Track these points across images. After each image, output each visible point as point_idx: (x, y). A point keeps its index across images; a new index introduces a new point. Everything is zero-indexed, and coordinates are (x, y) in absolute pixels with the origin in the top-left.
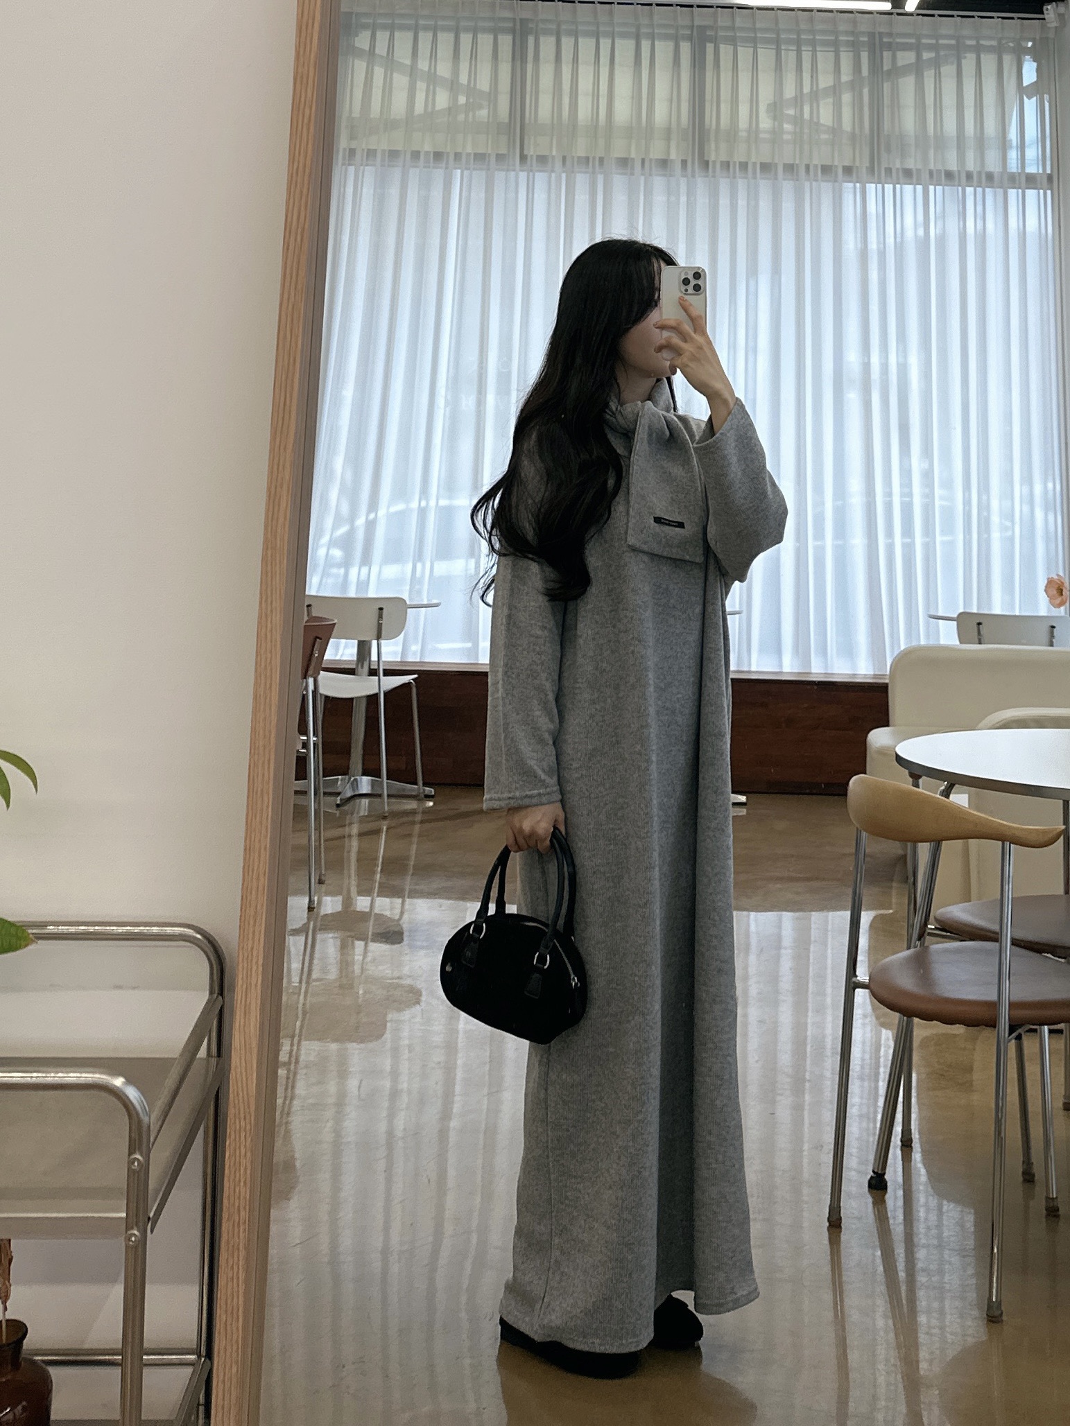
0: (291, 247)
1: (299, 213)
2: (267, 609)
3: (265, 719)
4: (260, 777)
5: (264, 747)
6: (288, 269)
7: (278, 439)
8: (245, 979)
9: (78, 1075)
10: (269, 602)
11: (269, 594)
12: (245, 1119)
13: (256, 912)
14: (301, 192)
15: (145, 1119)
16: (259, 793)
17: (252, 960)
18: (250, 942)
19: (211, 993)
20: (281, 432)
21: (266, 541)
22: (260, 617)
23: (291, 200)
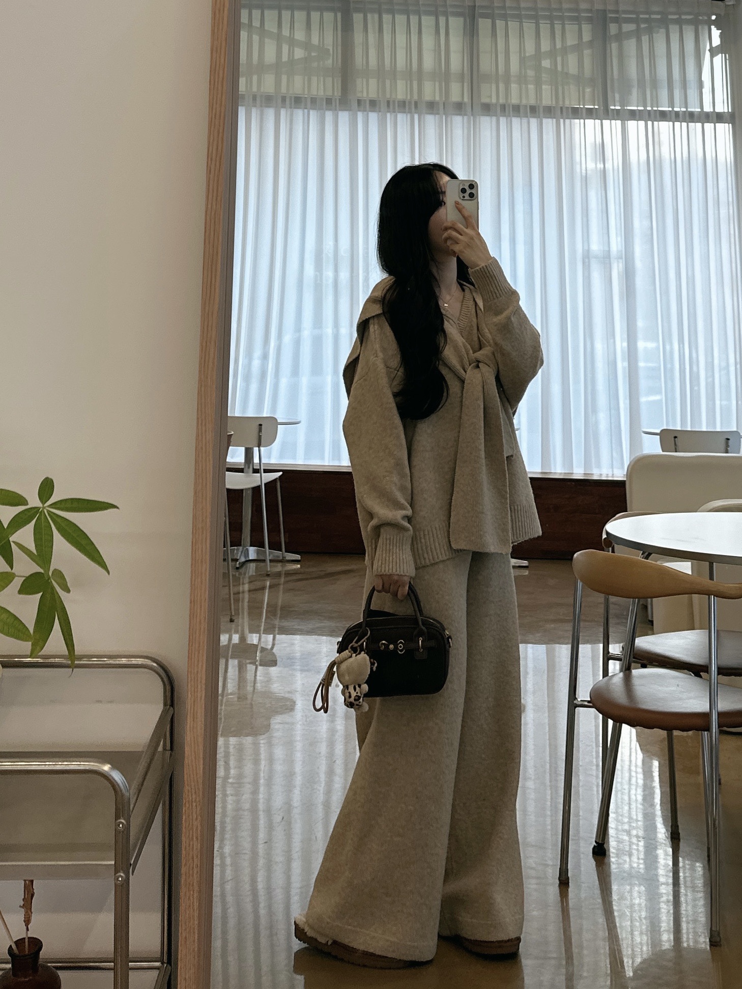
2: (202, 429)
3: (202, 509)
4: (200, 551)
7: (207, 308)
8: (193, 694)
9: (79, 763)
10: (204, 424)
12: (195, 793)
13: (199, 647)
15: (127, 794)
16: (199, 562)
19: (165, 705)
20: (209, 304)
21: (200, 380)
22: (198, 435)
23: (211, 140)
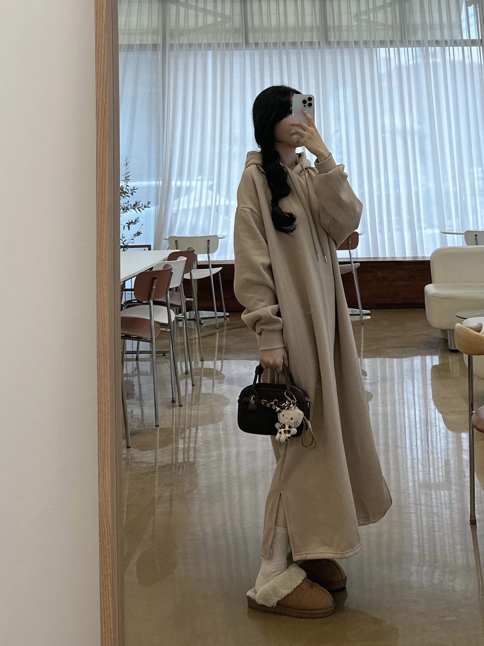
0: (100, 117)
2: (100, 289)
7: (100, 209)
10: (101, 286)
11: (101, 282)
18: (103, 445)
20: (101, 206)
22: (98, 294)
23: (98, 94)
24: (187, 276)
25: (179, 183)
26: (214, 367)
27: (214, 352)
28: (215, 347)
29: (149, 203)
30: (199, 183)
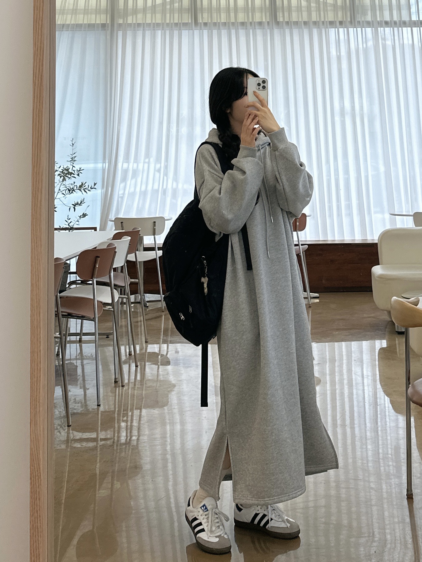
0: (37, 84)
1: (39, 69)
2: (34, 245)
3: (36, 294)
4: (36, 320)
5: (37, 306)
6: (36, 95)
7: (35, 170)
10: (35, 242)
11: (35, 238)
12: (37, 471)
13: (37, 380)
14: (40, 59)
16: (36, 327)
17: (37, 401)
18: (35, 393)
20: (37, 167)
21: (32, 215)
22: (32, 249)
23: (35, 63)
24: (131, 257)
25: (125, 165)
26: (160, 350)
27: (160, 334)
28: (161, 329)
29: (95, 184)
30: (146, 165)
